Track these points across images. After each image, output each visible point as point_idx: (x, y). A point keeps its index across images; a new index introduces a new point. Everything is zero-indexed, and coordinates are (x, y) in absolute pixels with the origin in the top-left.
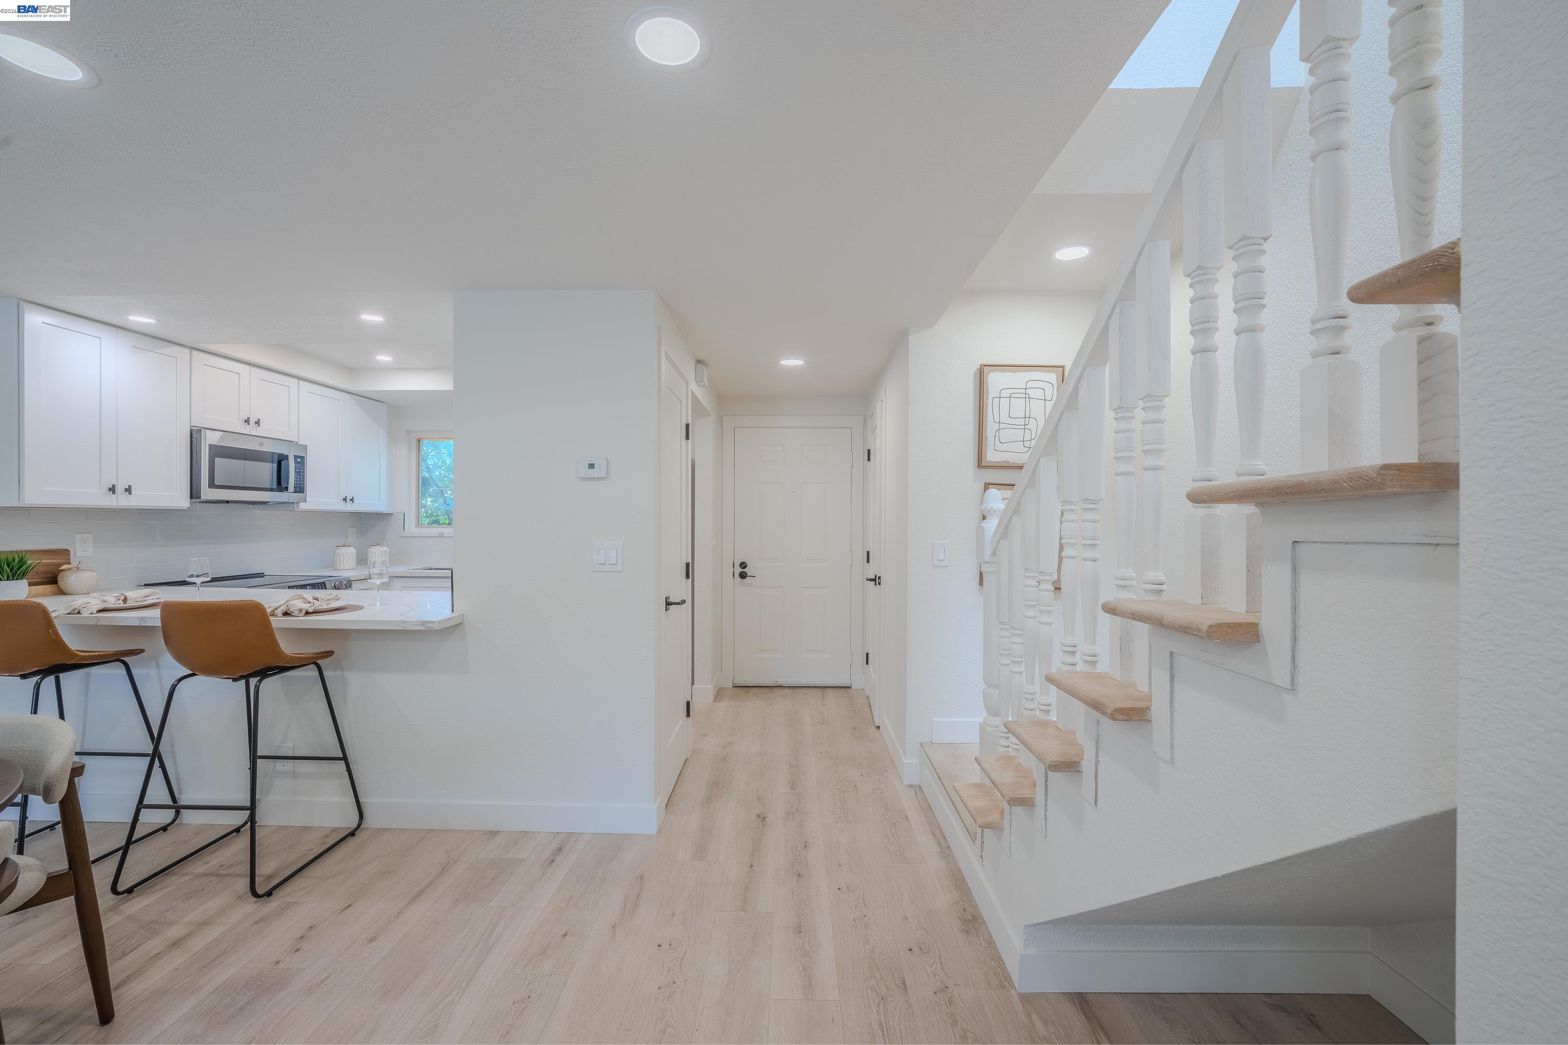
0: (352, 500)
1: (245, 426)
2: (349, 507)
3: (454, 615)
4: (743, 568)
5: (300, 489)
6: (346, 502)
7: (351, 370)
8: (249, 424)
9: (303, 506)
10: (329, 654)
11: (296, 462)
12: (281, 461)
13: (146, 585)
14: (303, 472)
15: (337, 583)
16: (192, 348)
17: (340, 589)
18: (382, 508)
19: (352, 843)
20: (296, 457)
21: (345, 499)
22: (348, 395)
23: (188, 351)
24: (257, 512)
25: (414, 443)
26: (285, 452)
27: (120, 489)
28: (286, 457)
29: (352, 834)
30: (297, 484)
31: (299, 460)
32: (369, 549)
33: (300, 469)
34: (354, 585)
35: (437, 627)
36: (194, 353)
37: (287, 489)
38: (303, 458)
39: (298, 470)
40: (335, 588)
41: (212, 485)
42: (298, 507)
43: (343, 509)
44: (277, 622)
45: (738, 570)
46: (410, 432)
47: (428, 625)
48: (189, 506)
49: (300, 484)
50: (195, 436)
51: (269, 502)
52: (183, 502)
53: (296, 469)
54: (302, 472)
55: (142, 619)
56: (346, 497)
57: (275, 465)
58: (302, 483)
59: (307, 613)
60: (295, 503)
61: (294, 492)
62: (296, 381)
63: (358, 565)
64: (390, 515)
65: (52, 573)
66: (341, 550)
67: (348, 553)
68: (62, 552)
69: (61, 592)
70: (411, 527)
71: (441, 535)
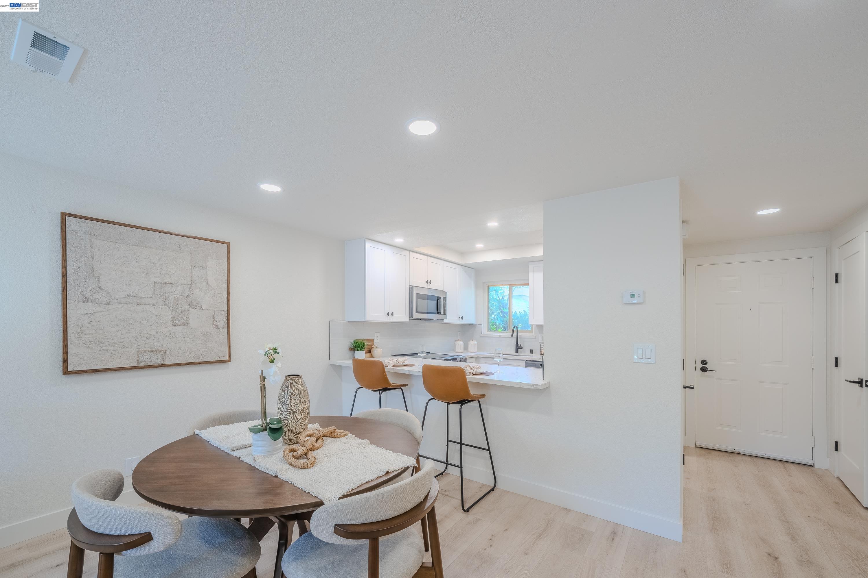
0: (462, 318)
2: (461, 322)
3: (544, 382)
4: (704, 364)
5: (445, 313)
7: (462, 254)
8: (427, 283)
9: (445, 321)
10: (483, 396)
12: (438, 299)
13: (394, 355)
14: (446, 305)
15: (462, 358)
16: (410, 251)
18: (473, 322)
19: (492, 494)
20: (443, 298)
21: (459, 318)
22: (460, 266)
24: (427, 323)
25: (486, 288)
26: (439, 296)
27: (390, 314)
28: (440, 298)
29: (493, 490)
31: (444, 300)
32: (469, 343)
34: (468, 360)
35: (540, 388)
36: (411, 253)
37: (440, 313)
38: (446, 299)
39: (444, 304)
40: (460, 361)
41: (417, 312)
42: (443, 321)
43: (459, 323)
44: (470, 378)
45: (700, 366)
46: (484, 283)
47: (536, 386)
48: (409, 321)
50: (411, 289)
51: (433, 319)
52: (407, 319)
55: (409, 371)
56: (460, 316)
57: (436, 302)
58: (445, 311)
59: (473, 374)
60: (442, 319)
61: (442, 315)
62: (442, 261)
63: (464, 350)
64: (475, 325)
65: (370, 349)
66: (457, 343)
67: (461, 344)
68: (372, 340)
69: (372, 357)
70: (485, 332)
71: (500, 337)
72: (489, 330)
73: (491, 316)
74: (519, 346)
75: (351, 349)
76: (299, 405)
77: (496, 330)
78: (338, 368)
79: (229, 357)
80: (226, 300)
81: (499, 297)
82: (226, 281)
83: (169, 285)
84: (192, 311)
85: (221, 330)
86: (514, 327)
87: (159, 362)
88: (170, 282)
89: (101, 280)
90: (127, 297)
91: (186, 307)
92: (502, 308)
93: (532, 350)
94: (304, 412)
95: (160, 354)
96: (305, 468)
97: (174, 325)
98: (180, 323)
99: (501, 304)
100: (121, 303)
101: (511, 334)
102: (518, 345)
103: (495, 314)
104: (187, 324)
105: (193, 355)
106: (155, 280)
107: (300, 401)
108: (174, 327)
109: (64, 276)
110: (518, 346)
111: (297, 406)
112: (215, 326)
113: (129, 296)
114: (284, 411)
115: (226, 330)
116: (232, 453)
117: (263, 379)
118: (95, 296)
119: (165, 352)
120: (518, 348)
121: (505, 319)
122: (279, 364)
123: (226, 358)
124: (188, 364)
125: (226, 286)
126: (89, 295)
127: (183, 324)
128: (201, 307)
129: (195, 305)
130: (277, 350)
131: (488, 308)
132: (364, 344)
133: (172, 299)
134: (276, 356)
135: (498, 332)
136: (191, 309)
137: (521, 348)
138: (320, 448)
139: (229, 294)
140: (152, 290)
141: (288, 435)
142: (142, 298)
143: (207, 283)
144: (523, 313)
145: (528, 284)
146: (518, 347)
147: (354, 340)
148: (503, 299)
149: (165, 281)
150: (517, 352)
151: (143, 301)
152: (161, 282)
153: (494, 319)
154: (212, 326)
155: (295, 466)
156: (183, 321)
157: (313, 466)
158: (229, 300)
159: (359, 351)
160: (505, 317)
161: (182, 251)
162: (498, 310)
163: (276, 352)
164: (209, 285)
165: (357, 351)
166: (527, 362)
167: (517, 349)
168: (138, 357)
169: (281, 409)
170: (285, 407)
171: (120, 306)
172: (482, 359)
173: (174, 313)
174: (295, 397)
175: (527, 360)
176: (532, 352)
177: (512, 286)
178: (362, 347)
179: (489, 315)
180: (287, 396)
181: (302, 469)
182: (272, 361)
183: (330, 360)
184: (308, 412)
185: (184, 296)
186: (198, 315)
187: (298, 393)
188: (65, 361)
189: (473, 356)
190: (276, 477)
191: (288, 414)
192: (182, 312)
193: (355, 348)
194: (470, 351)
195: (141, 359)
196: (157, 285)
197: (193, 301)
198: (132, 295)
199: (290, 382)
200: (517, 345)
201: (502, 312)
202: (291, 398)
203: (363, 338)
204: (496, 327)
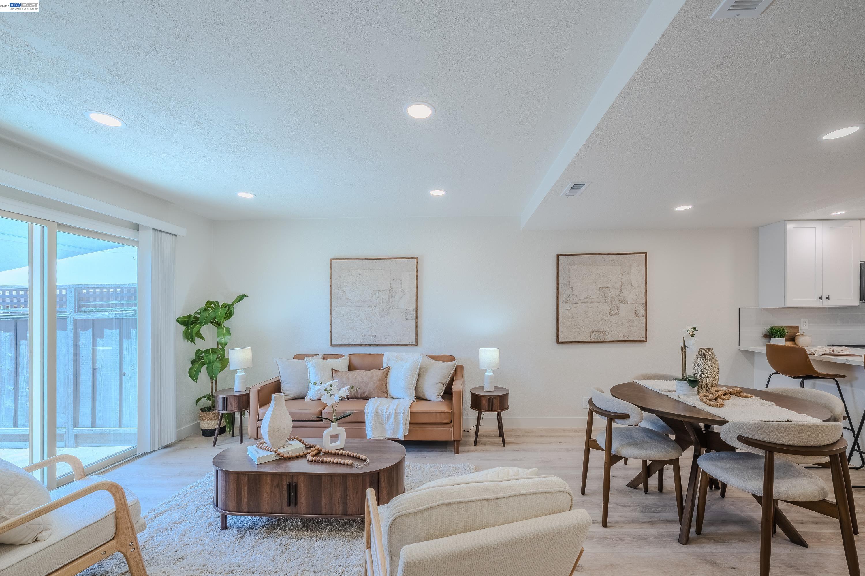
16: (861, 219)
23: (858, 221)
27: (824, 298)
48: (859, 305)
50: (862, 266)
52: (856, 301)
55: (847, 360)
65: (792, 336)
68: (797, 328)
69: (796, 344)
75: (766, 336)
76: (710, 369)
78: (750, 354)
79: (646, 338)
80: (644, 296)
82: (645, 282)
83: (608, 289)
84: (622, 305)
85: (640, 318)
87: (602, 339)
88: (609, 286)
89: (573, 289)
90: (585, 298)
91: (618, 302)
94: (714, 374)
95: (602, 334)
96: (716, 407)
97: (611, 315)
98: (614, 314)
100: (583, 303)
104: (619, 314)
105: (622, 335)
106: (600, 286)
107: (711, 366)
108: (610, 316)
109: (558, 289)
111: (708, 369)
112: (636, 315)
113: (586, 298)
114: (699, 371)
115: (644, 318)
116: (662, 393)
117: (684, 348)
118: (571, 299)
119: (605, 332)
122: (696, 338)
123: (644, 339)
124: (618, 342)
125: (644, 285)
126: (568, 299)
127: (616, 314)
128: (627, 302)
129: (623, 301)
130: (696, 329)
132: (783, 331)
133: (609, 297)
134: (695, 332)
136: (621, 304)
138: (727, 400)
139: (646, 291)
140: (599, 293)
141: (701, 389)
142: (593, 298)
143: (632, 284)
147: (770, 327)
149: (606, 286)
151: (594, 300)
152: (603, 287)
154: (634, 315)
155: (708, 404)
156: (616, 312)
157: (721, 407)
158: (646, 295)
159: (776, 338)
161: (615, 265)
163: (695, 330)
164: (632, 286)
165: (775, 338)
168: (591, 335)
169: (696, 370)
170: (699, 369)
171: (582, 304)
173: (610, 307)
174: (707, 363)
178: (780, 334)
180: (700, 362)
181: (713, 407)
182: (692, 336)
183: (739, 346)
184: (717, 375)
185: (616, 295)
186: (625, 307)
187: (710, 360)
188: (558, 336)
190: (695, 407)
191: (701, 374)
192: (615, 306)
193: (771, 335)
195: (592, 337)
196: (601, 289)
197: (622, 298)
198: (588, 297)
199: (703, 353)
202: (704, 363)
203: (782, 325)
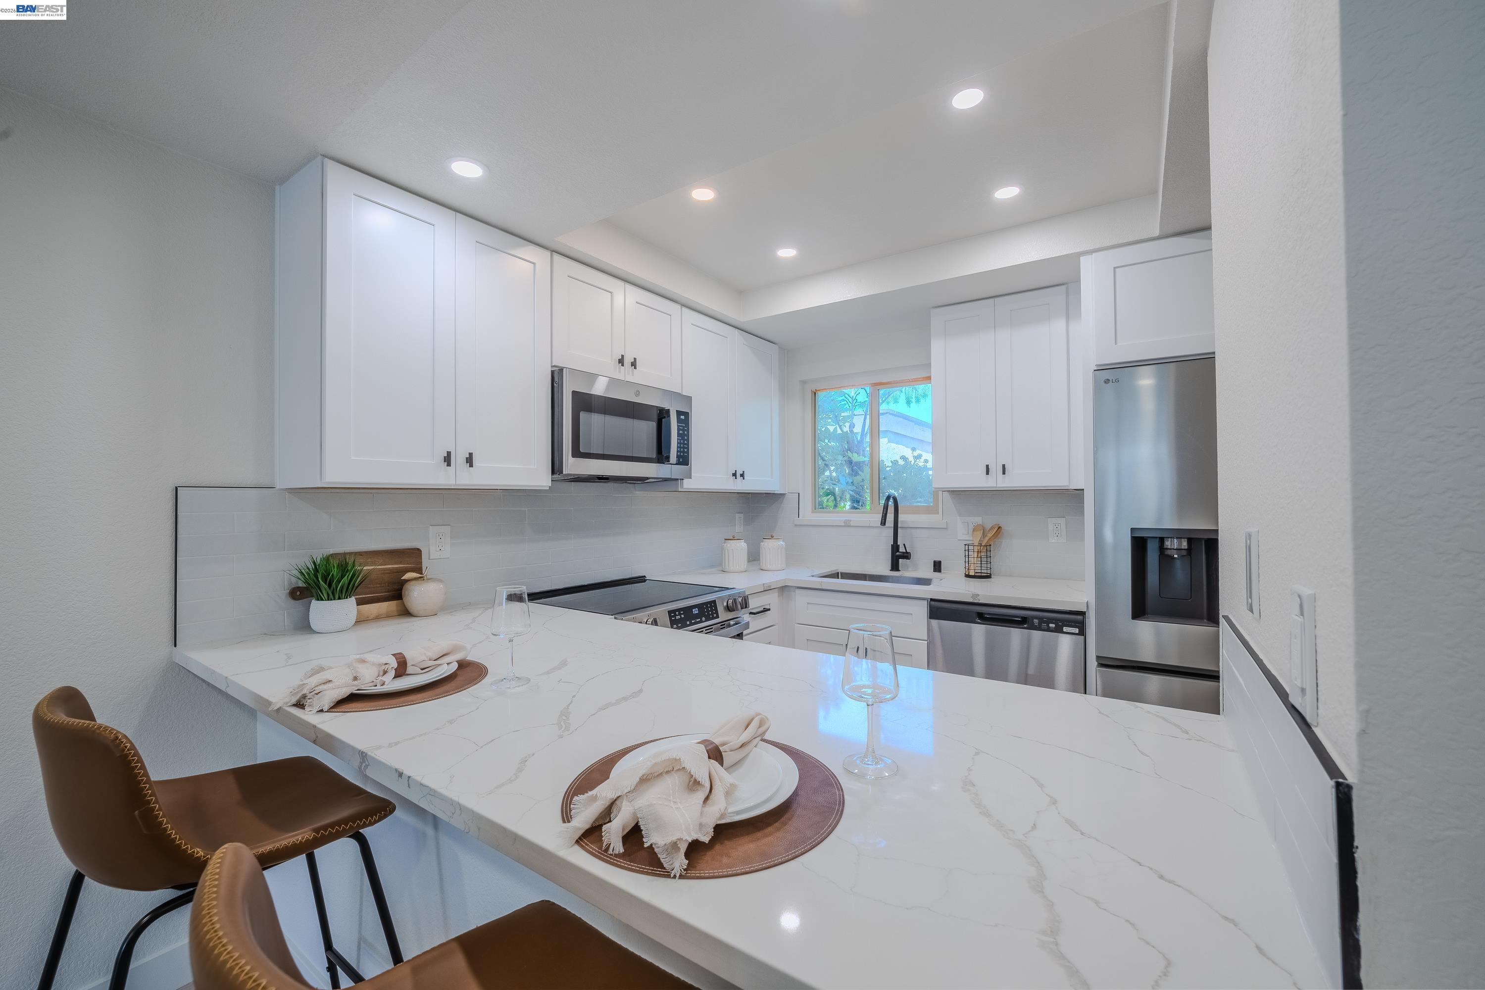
0: (742, 475)
1: (620, 369)
2: (739, 486)
5: (684, 459)
6: (736, 478)
7: (740, 293)
8: (623, 365)
9: (688, 484)
11: (679, 420)
12: (662, 415)
14: (688, 435)
15: (730, 602)
16: (553, 251)
17: (734, 611)
18: (773, 487)
20: (679, 413)
21: (734, 475)
22: (736, 331)
23: (548, 253)
25: (809, 396)
26: (666, 406)
27: (459, 459)
28: (668, 411)
30: (680, 452)
31: (683, 417)
32: (762, 544)
33: (683, 430)
34: (751, 603)
36: (556, 257)
37: (668, 458)
38: (686, 414)
39: (681, 432)
41: (576, 453)
42: (682, 486)
43: (733, 488)
46: (804, 383)
48: (550, 485)
49: (684, 452)
50: (556, 377)
51: (648, 478)
52: (542, 479)
53: (679, 430)
54: (685, 435)
56: (736, 471)
57: (653, 425)
58: (686, 450)
60: (677, 479)
61: (676, 464)
62: (678, 307)
63: (749, 561)
64: (782, 495)
66: (729, 545)
67: (739, 549)
68: (413, 554)
70: (807, 513)
71: (847, 525)
72: (819, 507)
73: (824, 471)
74: (902, 549)
75: (298, 593)
77: (836, 506)
81: (840, 426)
86: (888, 498)
92: (849, 454)
93: (940, 562)
99: (849, 444)
101: (879, 517)
102: (898, 547)
103: (832, 468)
110: (898, 550)
120: (898, 556)
121: (858, 479)
131: (816, 454)
135: (838, 512)
137: (907, 556)
144: (901, 462)
145: (929, 378)
146: (898, 553)
148: (852, 431)
150: (895, 567)
153: (829, 481)
160: (857, 474)
162: (840, 457)
166: (933, 603)
167: (895, 558)
172: (798, 591)
175: (932, 600)
176: (937, 566)
177: (878, 387)
179: (816, 472)
189: (770, 586)
193: (313, 589)
194: (764, 567)
200: (895, 547)
201: (850, 462)
204: (835, 499)
